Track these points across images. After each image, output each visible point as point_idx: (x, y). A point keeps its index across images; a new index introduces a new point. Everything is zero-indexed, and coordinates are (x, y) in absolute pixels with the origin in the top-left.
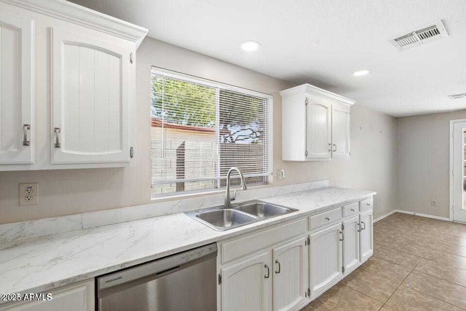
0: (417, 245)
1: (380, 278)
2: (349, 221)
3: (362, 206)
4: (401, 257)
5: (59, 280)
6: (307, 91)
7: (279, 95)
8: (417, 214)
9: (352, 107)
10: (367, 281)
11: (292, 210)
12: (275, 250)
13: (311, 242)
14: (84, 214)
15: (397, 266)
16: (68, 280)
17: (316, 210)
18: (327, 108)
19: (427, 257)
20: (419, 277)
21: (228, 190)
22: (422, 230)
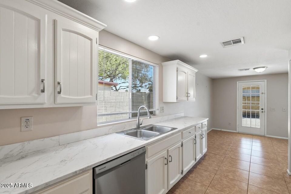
0: (225, 145)
1: (211, 162)
2: (198, 133)
3: (203, 126)
4: (219, 151)
5: (79, 169)
6: (178, 64)
7: (161, 64)
8: (222, 130)
9: (196, 73)
10: (206, 164)
11: (174, 129)
12: (169, 149)
13: (183, 145)
14: (60, 136)
15: (218, 156)
16: (83, 169)
17: (185, 128)
18: (186, 73)
19: (230, 150)
20: (228, 160)
21: (139, 119)
22: (225, 138)
